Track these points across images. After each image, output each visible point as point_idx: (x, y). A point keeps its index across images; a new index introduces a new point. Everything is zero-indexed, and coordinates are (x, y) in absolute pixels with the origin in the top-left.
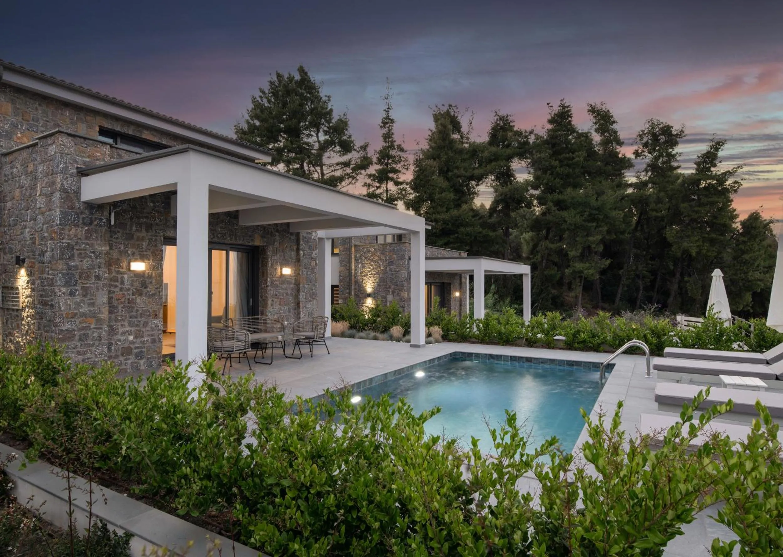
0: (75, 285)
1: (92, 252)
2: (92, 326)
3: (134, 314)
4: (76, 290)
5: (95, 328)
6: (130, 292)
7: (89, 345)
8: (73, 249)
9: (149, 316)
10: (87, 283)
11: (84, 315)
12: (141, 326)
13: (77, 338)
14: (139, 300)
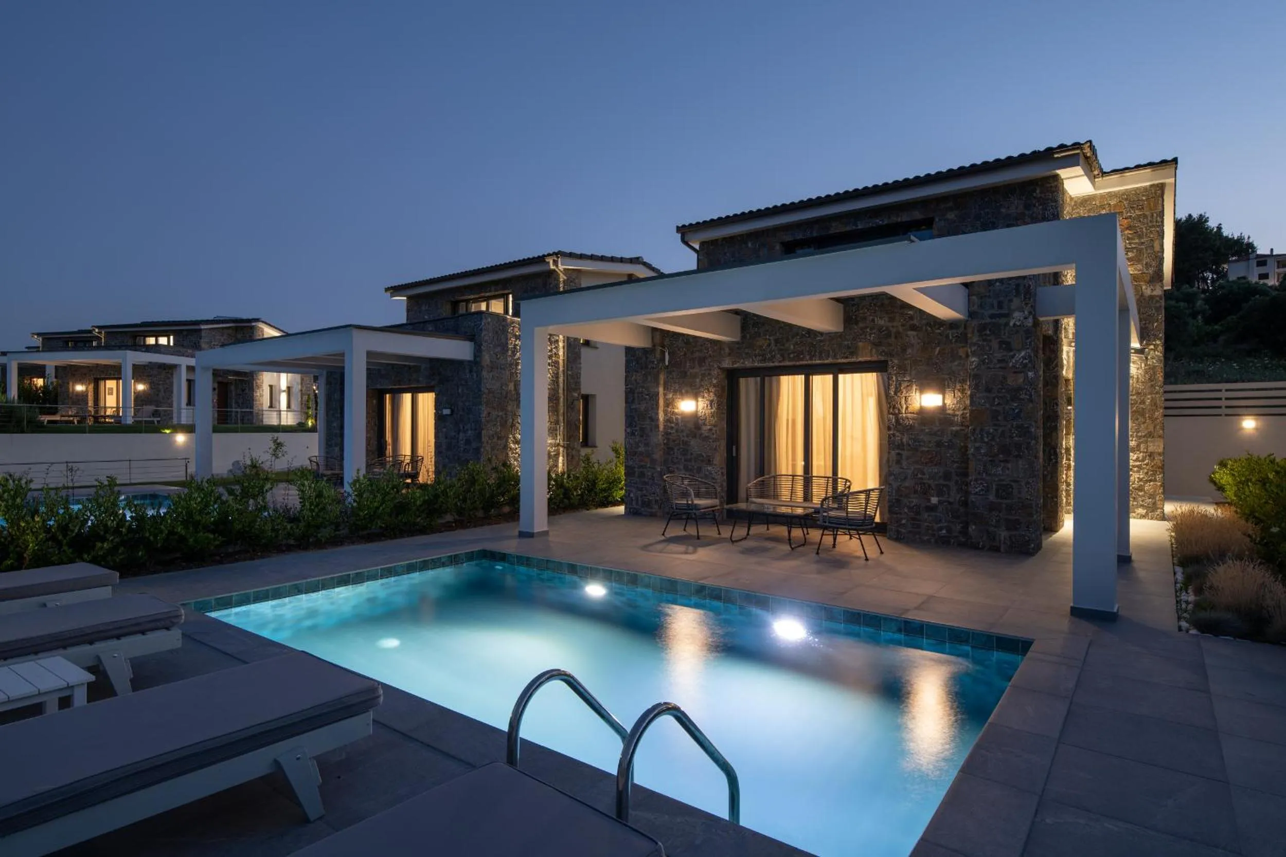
0: (635, 426)
1: (647, 395)
2: (648, 465)
3: (689, 457)
4: (636, 431)
5: (649, 467)
6: (685, 434)
7: (646, 483)
8: (634, 393)
9: (702, 461)
10: (643, 425)
11: (641, 454)
12: (695, 471)
13: (637, 474)
14: (693, 442)
